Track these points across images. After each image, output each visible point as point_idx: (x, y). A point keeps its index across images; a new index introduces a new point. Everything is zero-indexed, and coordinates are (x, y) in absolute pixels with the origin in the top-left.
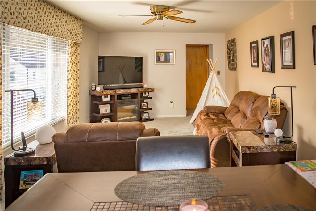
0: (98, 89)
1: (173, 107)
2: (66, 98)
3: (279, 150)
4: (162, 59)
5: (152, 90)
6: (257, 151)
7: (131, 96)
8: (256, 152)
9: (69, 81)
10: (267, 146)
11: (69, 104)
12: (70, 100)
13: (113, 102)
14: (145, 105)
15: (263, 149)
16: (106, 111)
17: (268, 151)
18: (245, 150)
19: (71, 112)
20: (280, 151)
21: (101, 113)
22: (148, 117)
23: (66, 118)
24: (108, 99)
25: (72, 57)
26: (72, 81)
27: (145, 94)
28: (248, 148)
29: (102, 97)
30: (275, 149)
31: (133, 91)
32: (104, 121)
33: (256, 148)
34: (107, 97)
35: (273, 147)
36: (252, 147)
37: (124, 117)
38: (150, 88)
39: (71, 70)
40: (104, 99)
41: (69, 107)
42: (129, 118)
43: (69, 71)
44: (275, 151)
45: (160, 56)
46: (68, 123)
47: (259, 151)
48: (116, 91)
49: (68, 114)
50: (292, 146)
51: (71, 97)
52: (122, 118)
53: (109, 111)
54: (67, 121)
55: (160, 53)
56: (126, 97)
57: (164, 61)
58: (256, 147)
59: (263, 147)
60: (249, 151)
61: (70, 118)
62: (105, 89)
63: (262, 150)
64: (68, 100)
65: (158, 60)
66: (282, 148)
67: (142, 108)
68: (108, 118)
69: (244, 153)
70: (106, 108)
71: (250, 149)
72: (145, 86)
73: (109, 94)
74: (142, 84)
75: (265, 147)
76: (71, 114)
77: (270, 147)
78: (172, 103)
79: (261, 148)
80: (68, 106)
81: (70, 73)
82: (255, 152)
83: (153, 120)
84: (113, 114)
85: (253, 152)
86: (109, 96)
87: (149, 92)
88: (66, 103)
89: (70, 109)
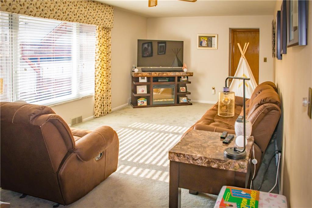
0: (136, 70)
1: (215, 93)
2: (94, 77)
3: (219, 166)
4: (204, 43)
5: (191, 75)
6: (189, 162)
7: (169, 80)
8: (187, 162)
9: (97, 61)
10: (203, 158)
11: (96, 83)
12: (98, 79)
13: (149, 83)
14: (184, 89)
15: (197, 161)
16: (143, 92)
17: (203, 165)
18: (173, 157)
19: (99, 90)
20: (221, 168)
21: (137, 93)
22: (186, 101)
23: (94, 95)
24: (145, 80)
25: (101, 40)
26: (100, 62)
27: (184, 78)
28: (177, 155)
29: (139, 78)
30: (214, 164)
31: (170, 75)
32: (141, 101)
33: (188, 158)
34: (144, 78)
35: (210, 161)
36: (182, 155)
37: (161, 99)
38: (189, 73)
39: (98, 52)
40: (141, 81)
41: (97, 85)
42: (165, 100)
43: (97, 53)
44: (213, 166)
45: (202, 40)
46: (96, 100)
47: (192, 163)
48: (151, 74)
49: (96, 92)
50: (239, 164)
51: (99, 77)
52: (159, 99)
53: (145, 92)
54: (95, 98)
55: (202, 38)
56: (162, 79)
57: (206, 46)
58: (187, 156)
59: (196, 158)
60: (179, 159)
61: (98, 95)
62: (143, 71)
63: (195, 161)
64: (96, 79)
65: (201, 44)
66: (224, 165)
67: (180, 92)
68: (144, 99)
69: (172, 160)
70: (143, 89)
71: (179, 157)
72: (185, 70)
73: (146, 76)
74: (182, 68)
75: (199, 158)
76: (99, 92)
77: (207, 160)
78: (214, 89)
79: (193, 159)
80: (95, 84)
81: (98, 55)
82: (185, 162)
83: (191, 104)
84: (149, 95)
85: (183, 162)
86: (146, 78)
87: (189, 77)
88: (94, 82)
89: (98, 87)
